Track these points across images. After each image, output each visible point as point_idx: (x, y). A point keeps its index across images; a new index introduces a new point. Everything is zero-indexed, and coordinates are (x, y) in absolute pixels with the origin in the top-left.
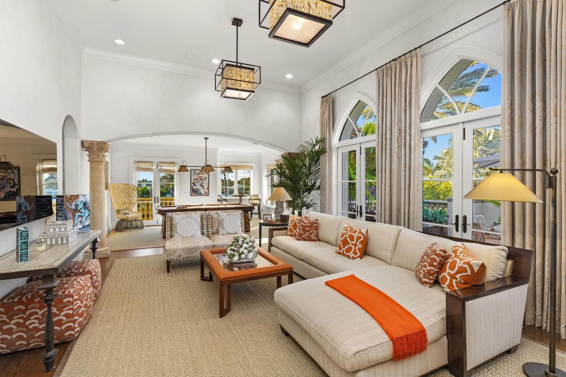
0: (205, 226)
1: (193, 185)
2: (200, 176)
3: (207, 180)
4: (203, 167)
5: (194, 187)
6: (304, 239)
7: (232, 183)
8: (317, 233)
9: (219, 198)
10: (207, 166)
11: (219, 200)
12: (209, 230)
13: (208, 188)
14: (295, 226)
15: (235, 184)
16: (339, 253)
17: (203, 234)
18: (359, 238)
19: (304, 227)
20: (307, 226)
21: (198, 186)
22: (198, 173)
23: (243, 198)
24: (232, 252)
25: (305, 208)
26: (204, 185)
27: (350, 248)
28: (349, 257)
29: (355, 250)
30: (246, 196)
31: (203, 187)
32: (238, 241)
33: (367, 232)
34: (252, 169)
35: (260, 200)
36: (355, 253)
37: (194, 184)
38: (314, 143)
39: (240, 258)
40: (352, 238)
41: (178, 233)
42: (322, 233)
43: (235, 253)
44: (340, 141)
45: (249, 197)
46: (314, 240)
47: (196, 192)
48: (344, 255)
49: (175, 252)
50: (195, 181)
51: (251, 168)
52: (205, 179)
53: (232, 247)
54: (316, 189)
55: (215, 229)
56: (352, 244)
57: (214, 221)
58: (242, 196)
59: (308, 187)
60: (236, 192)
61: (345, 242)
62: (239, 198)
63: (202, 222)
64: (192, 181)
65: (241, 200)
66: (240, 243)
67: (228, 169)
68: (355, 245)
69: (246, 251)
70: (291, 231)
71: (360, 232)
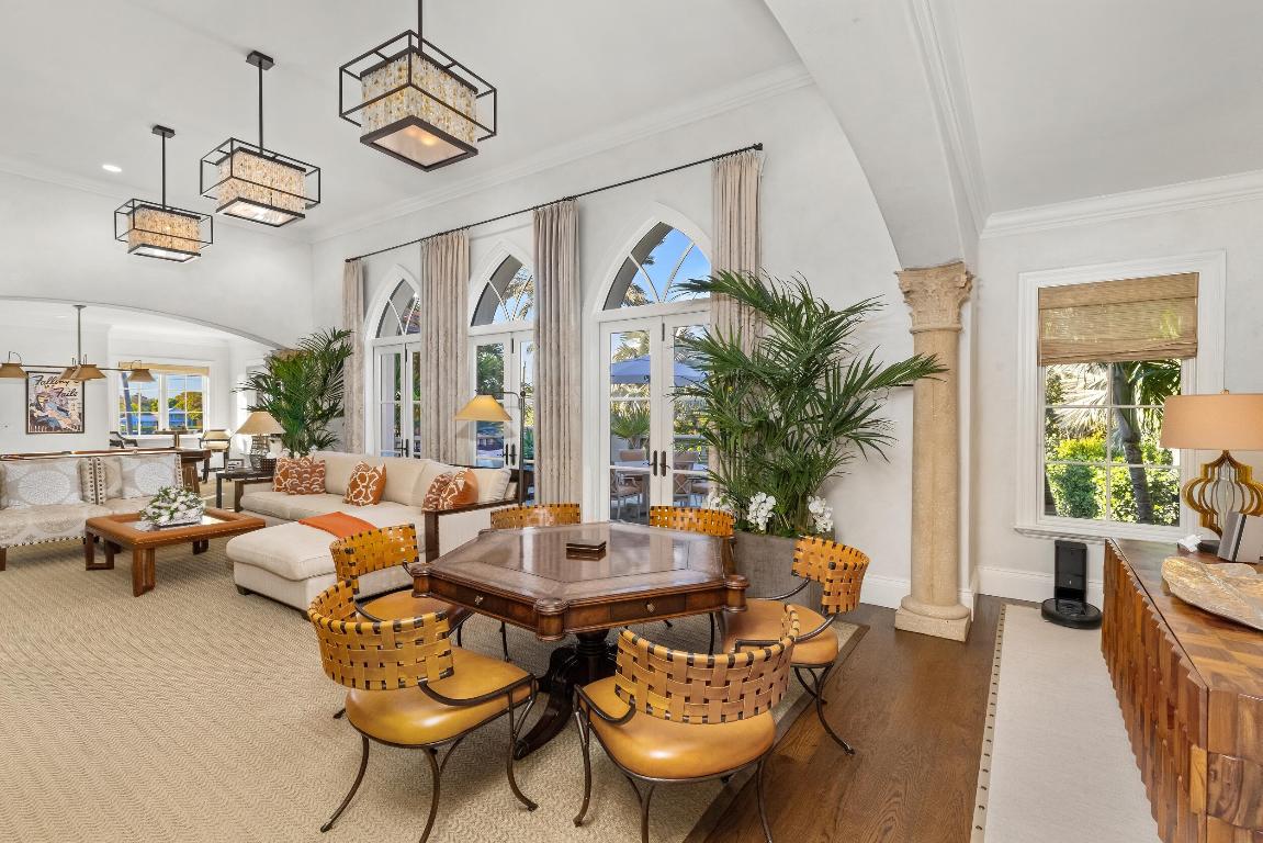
0: (90, 484)
1: (34, 408)
2: (56, 386)
3: (79, 396)
4: (69, 369)
5: (38, 413)
6: (301, 493)
7: (149, 405)
8: (323, 482)
9: (115, 438)
10: (83, 366)
11: (113, 443)
12: (99, 492)
13: (82, 416)
14: (286, 475)
15: (160, 405)
16: (347, 502)
17: (84, 498)
18: (372, 477)
19: (300, 475)
20: (306, 472)
21: (50, 412)
22: (52, 381)
23: (181, 436)
24: (157, 511)
25: (314, 447)
26: (70, 408)
27: (360, 492)
28: (358, 504)
29: (366, 494)
30: (192, 433)
31: (66, 412)
32: (167, 494)
33: (384, 469)
34: (207, 374)
35: (229, 441)
36: (366, 497)
37: (38, 406)
38: (330, 337)
39: (171, 518)
40: (362, 478)
41: (21, 499)
42: (331, 481)
43: (162, 511)
44: (378, 336)
45: (201, 435)
46: (317, 492)
47: (42, 424)
48: (353, 503)
49: (19, 531)
50: (42, 399)
51: (206, 371)
52: (73, 393)
53: (157, 504)
54: (337, 416)
55: (112, 491)
56: (363, 487)
57: (110, 476)
58: (179, 433)
59: (320, 412)
60: (164, 424)
61: (354, 485)
62: (172, 436)
63: (81, 477)
64: (33, 398)
65: (176, 441)
66: (172, 496)
67: (142, 374)
68: (367, 487)
69: (183, 507)
70: (280, 483)
71: (375, 470)
